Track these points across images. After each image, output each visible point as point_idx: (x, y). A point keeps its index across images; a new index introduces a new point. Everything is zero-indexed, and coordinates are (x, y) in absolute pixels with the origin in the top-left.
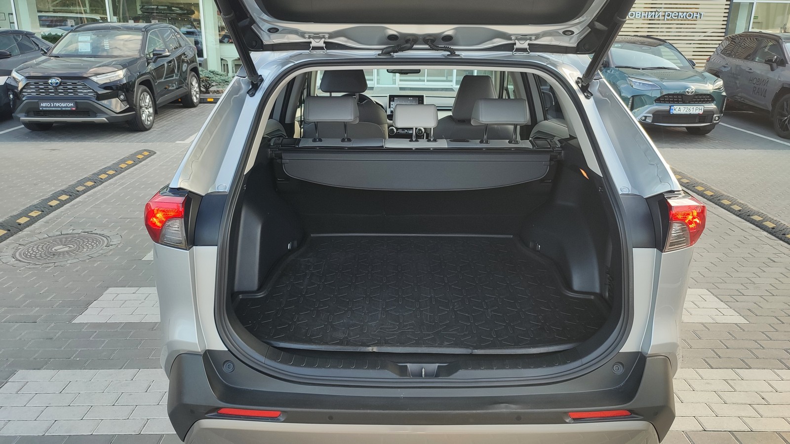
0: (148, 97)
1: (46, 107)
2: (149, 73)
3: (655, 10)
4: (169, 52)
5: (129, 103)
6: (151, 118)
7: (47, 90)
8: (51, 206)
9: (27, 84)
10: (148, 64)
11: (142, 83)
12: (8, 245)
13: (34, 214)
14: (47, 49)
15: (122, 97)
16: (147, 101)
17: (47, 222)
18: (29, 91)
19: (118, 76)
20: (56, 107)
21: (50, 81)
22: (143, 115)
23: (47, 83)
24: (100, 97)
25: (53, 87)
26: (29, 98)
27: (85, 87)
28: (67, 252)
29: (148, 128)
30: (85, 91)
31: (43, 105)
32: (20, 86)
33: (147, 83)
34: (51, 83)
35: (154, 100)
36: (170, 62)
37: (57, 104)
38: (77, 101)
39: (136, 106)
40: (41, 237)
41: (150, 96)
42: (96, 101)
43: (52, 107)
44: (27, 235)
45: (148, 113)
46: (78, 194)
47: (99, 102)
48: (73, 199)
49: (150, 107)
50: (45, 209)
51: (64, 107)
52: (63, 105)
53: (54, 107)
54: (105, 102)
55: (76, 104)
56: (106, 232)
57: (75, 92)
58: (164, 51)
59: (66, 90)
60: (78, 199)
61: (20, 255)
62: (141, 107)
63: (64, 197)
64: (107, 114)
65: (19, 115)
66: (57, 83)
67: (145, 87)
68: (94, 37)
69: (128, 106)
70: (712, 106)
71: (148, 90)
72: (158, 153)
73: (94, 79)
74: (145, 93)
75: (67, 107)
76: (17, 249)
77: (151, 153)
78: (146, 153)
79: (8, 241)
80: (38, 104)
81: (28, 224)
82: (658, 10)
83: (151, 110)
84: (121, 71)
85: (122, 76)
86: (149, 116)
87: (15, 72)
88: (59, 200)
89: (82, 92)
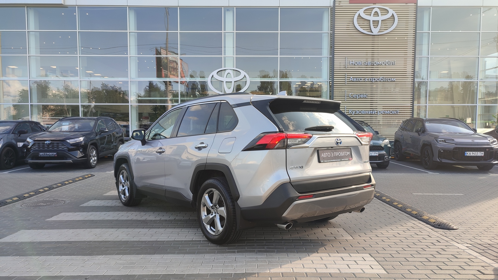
0: (95, 151)
1: (42, 155)
2: (97, 140)
3: (372, 110)
4: (108, 130)
5: (84, 153)
6: (95, 162)
7: (43, 146)
8: (40, 192)
9: (34, 144)
10: (97, 135)
11: (91, 144)
12: (19, 203)
13: (31, 193)
14: (46, 129)
15: (81, 150)
16: (94, 153)
17: (37, 197)
18: (34, 147)
19: (81, 140)
20: (47, 155)
21: (46, 142)
22: (91, 160)
23: (44, 143)
24: (70, 150)
25: (47, 145)
26: (34, 151)
27: (63, 145)
28: (45, 205)
29: (93, 167)
30: (63, 147)
31: (41, 154)
32: (31, 145)
33: (95, 145)
34: (46, 143)
35: (97, 153)
36: (108, 135)
37: (48, 154)
38: (58, 152)
39: (88, 155)
40: (33, 201)
41: (96, 151)
42: (68, 152)
43: (45, 155)
44: (27, 200)
45: (94, 159)
46: (53, 188)
47: (70, 152)
48: (51, 190)
49: (95, 157)
50: (37, 192)
51: (51, 155)
52: (51, 154)
53: (46, 155)
54: (72, 153)
55: (58, 154)
56: (64, 200)
57: (58, 147)
58: (106, 129)
59: (53, 147)
60: (53, 190)
61: (24, 206)
62: (91, 156)
63: (46, 189)
64: (72, 158)
65: (27, 160)
66: (49, 143)
67: (94, 146)
68: (70, 123)
69: (84, 155)
70: (384, 152)
71: (95, 148)
72: (96, 176)
73: (68, 141)
74: (93, 149)
75: (53, 155)
76: (23, 204)
77: (92, 176)
78: (90, 175)
79: (19, 202)
80: (38, 154)
81: (28, 197)
82: (374, 109)
83: (96, 158)
84: (82, 137)
85: (82, 140)
86: (94, 161)
87: (29, 139)
88: (44, 190)
89: (61, 147)
